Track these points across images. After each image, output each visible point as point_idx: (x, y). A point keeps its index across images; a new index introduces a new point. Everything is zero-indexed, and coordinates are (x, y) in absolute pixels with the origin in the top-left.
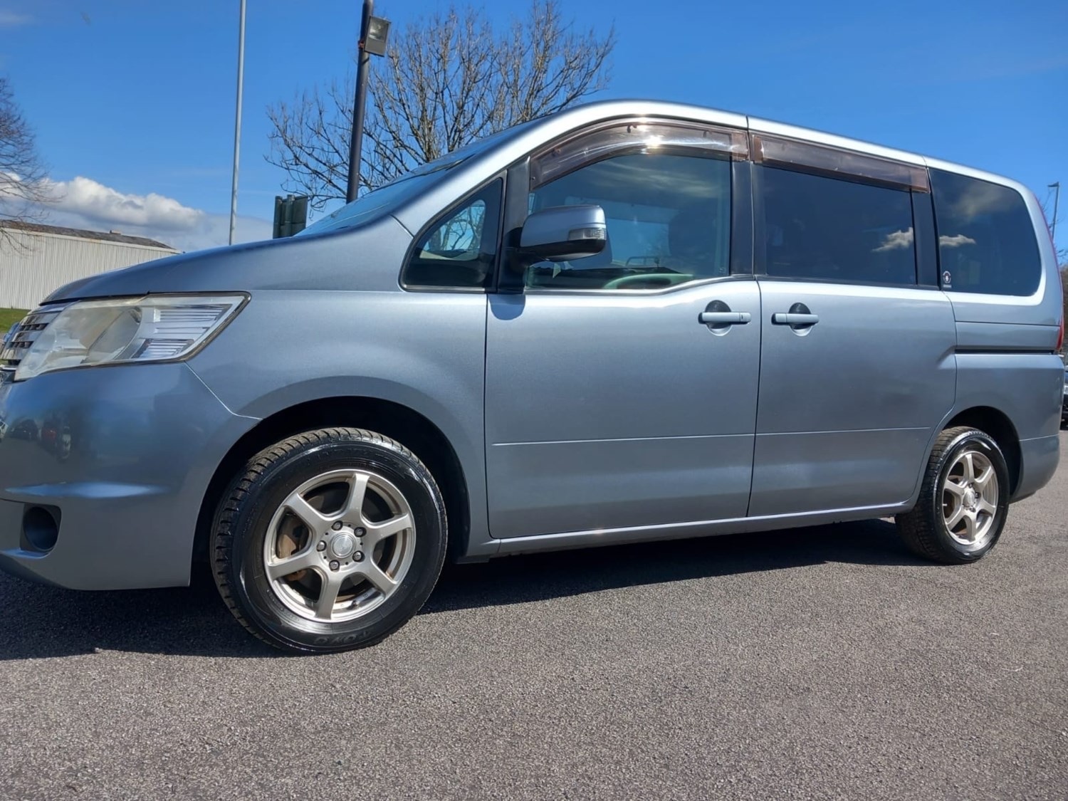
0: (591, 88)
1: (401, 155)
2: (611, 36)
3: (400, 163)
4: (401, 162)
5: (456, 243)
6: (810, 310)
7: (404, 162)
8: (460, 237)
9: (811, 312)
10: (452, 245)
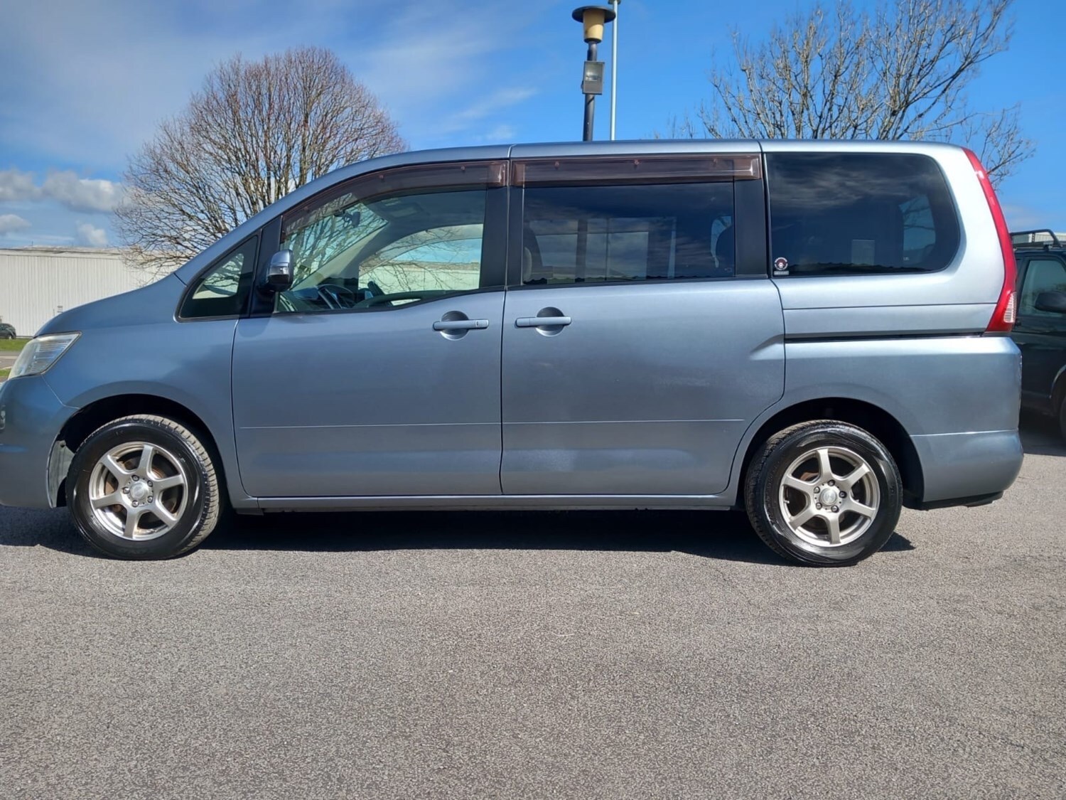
6: (563, 312)
9: (564, 314)
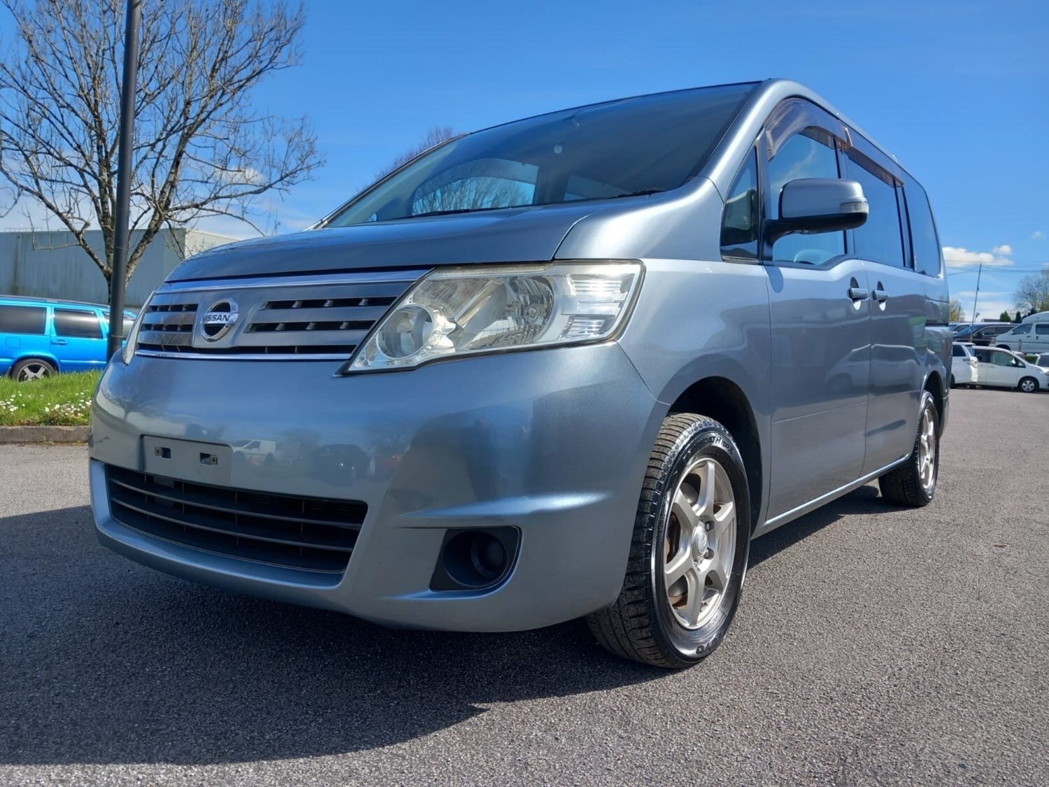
0: (281, 63)
1: (62, 116)
2: (300, 11)
3: (62, 126)
4: (63, 124)
5: (139, 219)
7: (66, 125)
8: (145, 212)
10: (135, 221)
